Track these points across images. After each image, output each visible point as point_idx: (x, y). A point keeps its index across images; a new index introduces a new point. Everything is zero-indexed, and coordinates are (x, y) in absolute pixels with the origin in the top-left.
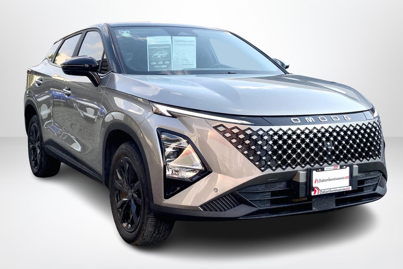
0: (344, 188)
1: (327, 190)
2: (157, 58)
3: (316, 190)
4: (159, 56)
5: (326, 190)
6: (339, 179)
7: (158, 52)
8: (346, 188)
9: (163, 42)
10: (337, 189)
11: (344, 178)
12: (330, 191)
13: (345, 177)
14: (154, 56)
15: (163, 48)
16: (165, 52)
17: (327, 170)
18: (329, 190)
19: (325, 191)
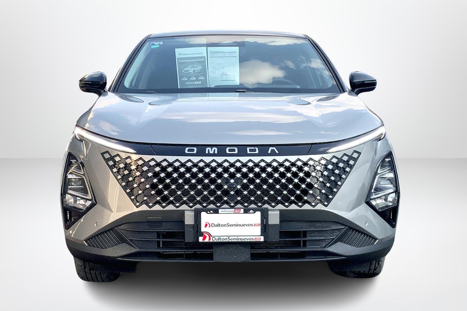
0: (251, 237)
1: (224, 238)
2: (188, 73)
3: (207, 235)
4: (192, 71)
5: (222, 238)
6: (243, 225)
7: (190, 67)
8: (254, 237)
9: (196, 54)
10: (239, 237)
11: (253, 225)
12: (228, 239)
13: (255, 224)
14: (184, 71)
15: (196, 61)
16: (198, 66)
17: (222, 213)
18: (227, 237)
19: (220, 238)
